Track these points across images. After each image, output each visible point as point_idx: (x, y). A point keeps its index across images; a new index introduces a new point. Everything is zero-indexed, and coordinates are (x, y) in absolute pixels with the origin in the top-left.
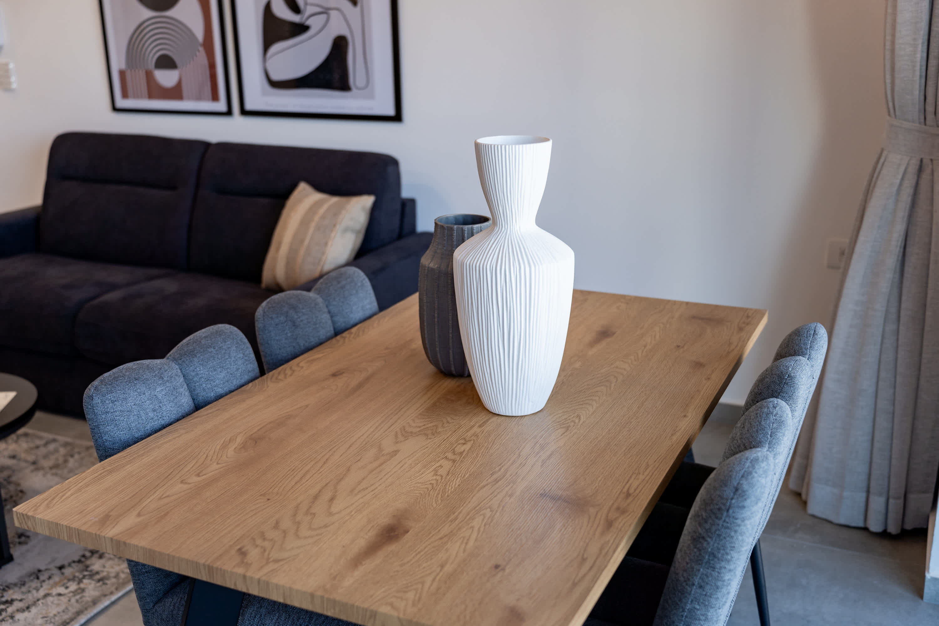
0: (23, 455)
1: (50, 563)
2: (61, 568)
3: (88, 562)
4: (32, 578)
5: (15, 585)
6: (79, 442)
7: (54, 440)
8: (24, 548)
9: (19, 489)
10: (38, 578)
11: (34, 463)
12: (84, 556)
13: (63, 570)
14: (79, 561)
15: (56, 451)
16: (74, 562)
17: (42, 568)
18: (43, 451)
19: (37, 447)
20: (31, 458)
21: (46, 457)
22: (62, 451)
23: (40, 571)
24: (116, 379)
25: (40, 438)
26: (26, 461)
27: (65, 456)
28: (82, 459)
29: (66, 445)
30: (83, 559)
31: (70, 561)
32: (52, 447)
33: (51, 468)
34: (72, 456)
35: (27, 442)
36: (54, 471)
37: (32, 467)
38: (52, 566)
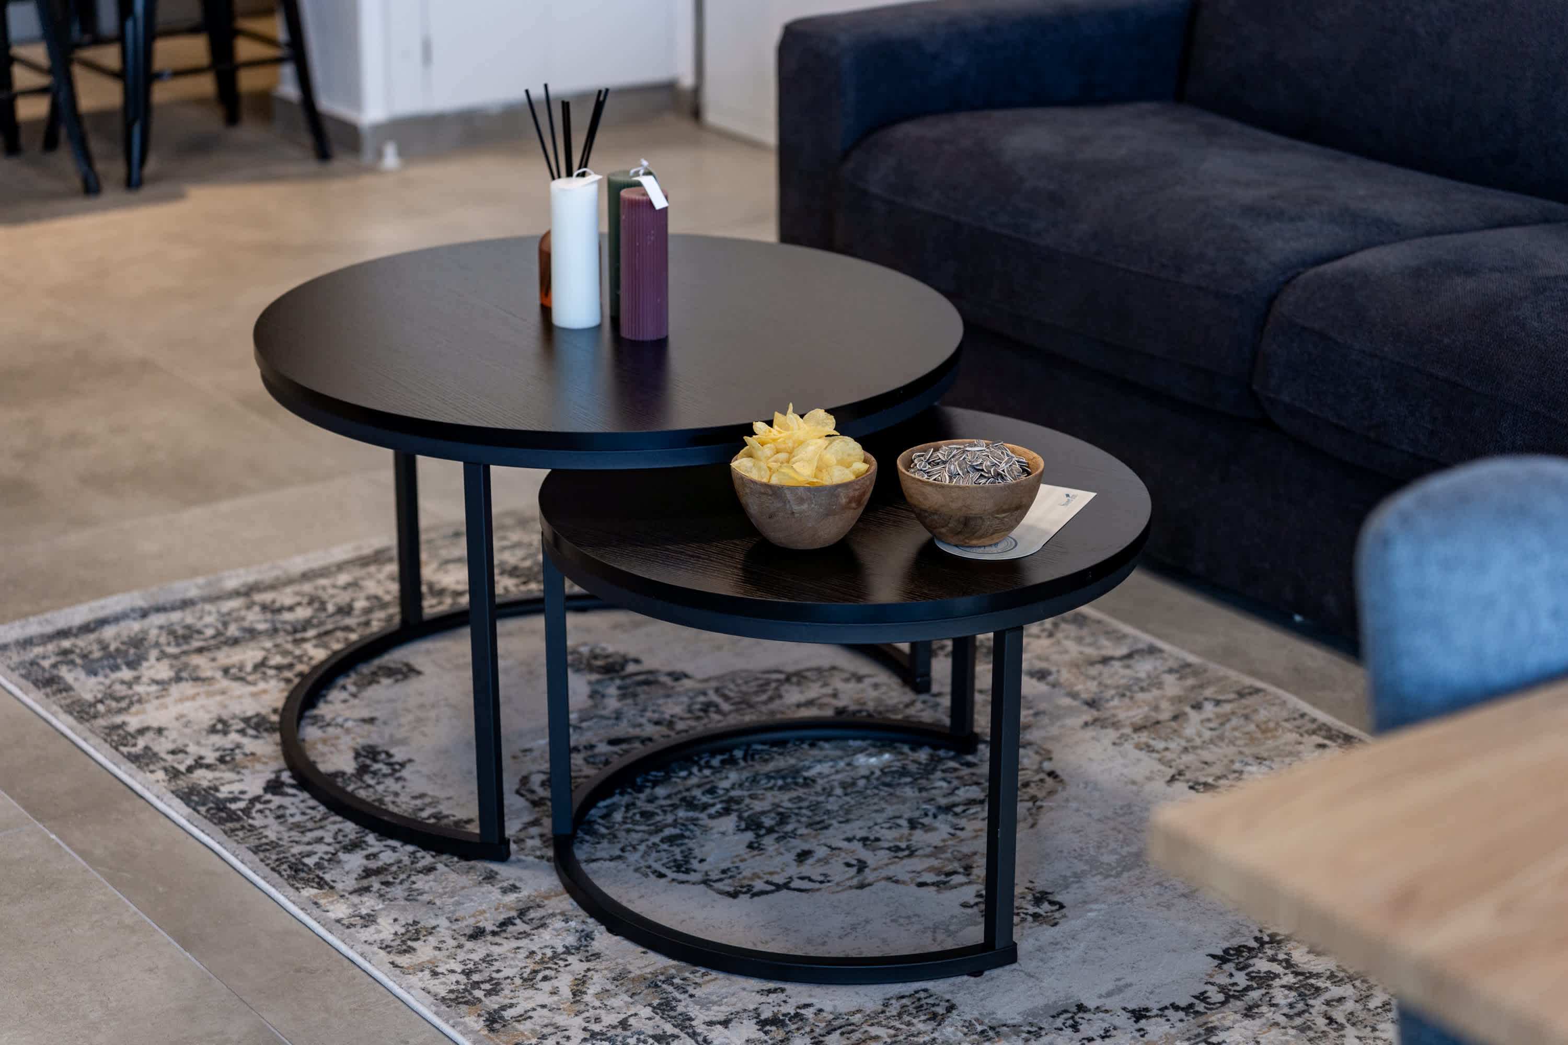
0: (1065, 676)
1: (1109, 994)
2: (1139, 1015)
3: (1214, 1019)
4: (1059, 1022)
5: (1015, 1029)
6: (1216, 669)
7: (1152, 651)
8: (1047, 933)
9: (1047, 766)
10: (1075, 1027)
11: (1092, 704)
12: (1202, 997)
13: (1143, 1023)
14: (1188, 1009)
15: (1155, 682)
16: (1176, 1008)
17: (1091, 1004)
18: (1118, 674)
19: (1106, 660)
20: (1087, 688)
21: (1125, 692)
22: (1172, 686)
23: (1081, 1008)
24: (1463, 499)
25: (1120, 638)
26: (1074, 695)
27: (1177, 700)
28: (1225, 719)
29: (1183, 670)
30: (1200, 1007)
31: (1167, 1002)
32: (1144, 667)
33: (1137, 729)
34: (1197, 707)
35: (1080, 640)
36: (1144, 737)
37: (1088, 715)
38: (1112, 1003)
